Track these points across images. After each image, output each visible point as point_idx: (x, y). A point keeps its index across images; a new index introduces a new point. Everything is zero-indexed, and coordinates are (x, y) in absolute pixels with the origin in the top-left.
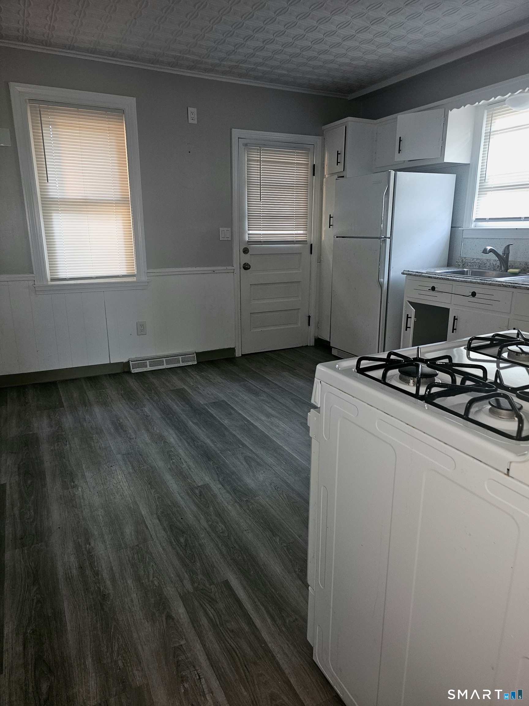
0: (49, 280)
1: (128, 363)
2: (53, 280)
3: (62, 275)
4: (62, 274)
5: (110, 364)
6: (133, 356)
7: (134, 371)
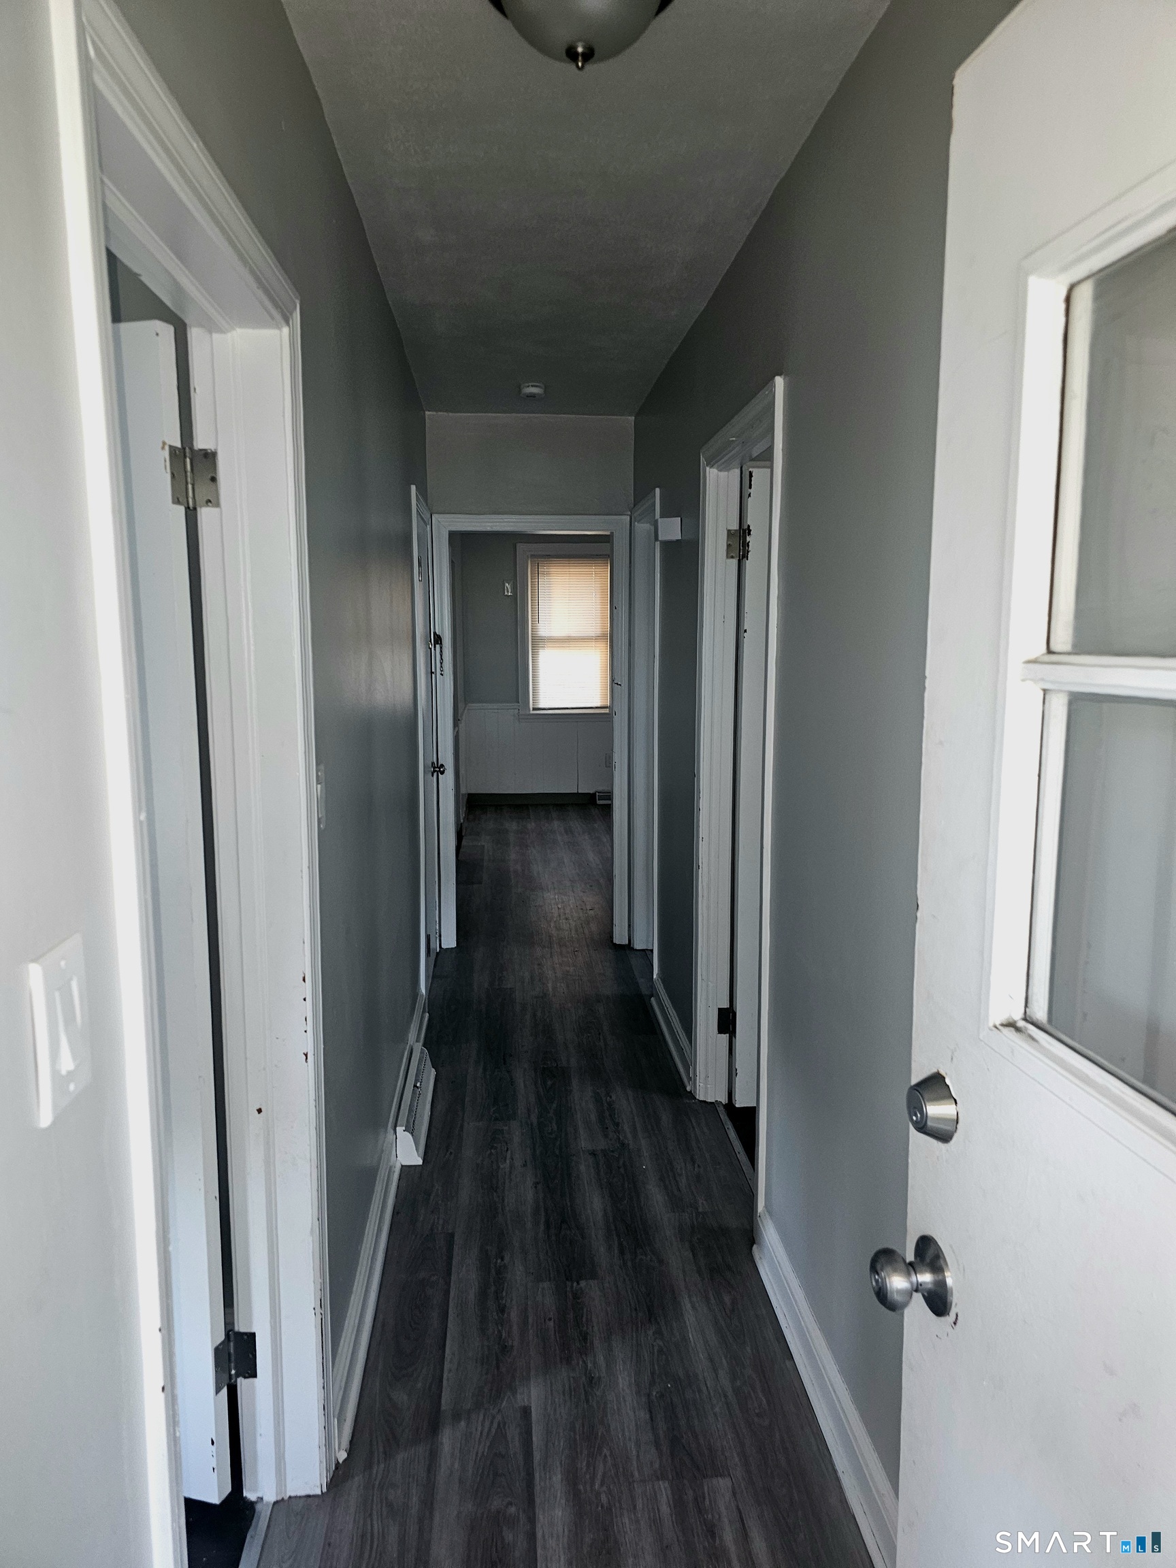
0: (531, 709)
1: (594, 794)
2: (534, 709)
3: (541, 706)
4: (543, 704)
5: (578, 794)
6: (600, 789)
7: (599, 802)
